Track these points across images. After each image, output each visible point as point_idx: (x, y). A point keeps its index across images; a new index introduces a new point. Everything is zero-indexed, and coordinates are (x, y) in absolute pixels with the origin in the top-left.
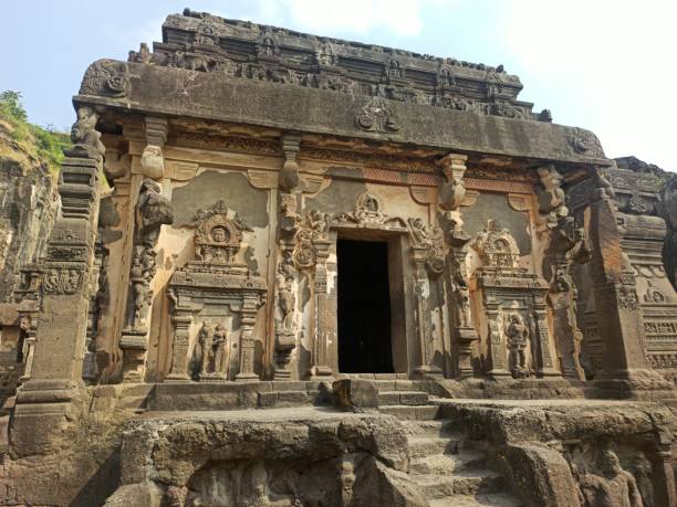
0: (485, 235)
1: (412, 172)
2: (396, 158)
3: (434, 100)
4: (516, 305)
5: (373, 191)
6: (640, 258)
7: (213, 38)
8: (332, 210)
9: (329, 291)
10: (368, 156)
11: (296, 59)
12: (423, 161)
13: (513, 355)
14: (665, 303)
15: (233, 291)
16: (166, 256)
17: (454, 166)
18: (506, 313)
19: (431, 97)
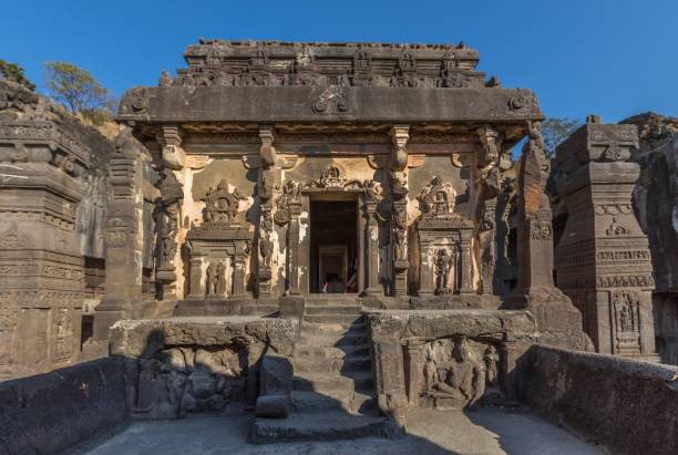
0: (429, 189)
1: (368, 144)
2: (354, 133)
3: (391, 81)
4: (446, 241)
5: (337, 162)
6: (610, 199)
7: (219, 58)
8: (304, 179)
9: (301, 239)
10: (331, 135)
11: (281, 65)
12: (377, 133)
13: (439, 279)
14: (626, 235)
15: (228, 241)
16: (190, 220)
17: (398, 135)
18: (437, 248)
19: (389, 79)
